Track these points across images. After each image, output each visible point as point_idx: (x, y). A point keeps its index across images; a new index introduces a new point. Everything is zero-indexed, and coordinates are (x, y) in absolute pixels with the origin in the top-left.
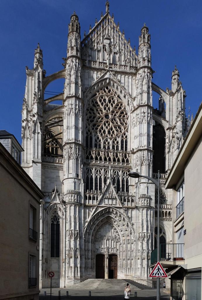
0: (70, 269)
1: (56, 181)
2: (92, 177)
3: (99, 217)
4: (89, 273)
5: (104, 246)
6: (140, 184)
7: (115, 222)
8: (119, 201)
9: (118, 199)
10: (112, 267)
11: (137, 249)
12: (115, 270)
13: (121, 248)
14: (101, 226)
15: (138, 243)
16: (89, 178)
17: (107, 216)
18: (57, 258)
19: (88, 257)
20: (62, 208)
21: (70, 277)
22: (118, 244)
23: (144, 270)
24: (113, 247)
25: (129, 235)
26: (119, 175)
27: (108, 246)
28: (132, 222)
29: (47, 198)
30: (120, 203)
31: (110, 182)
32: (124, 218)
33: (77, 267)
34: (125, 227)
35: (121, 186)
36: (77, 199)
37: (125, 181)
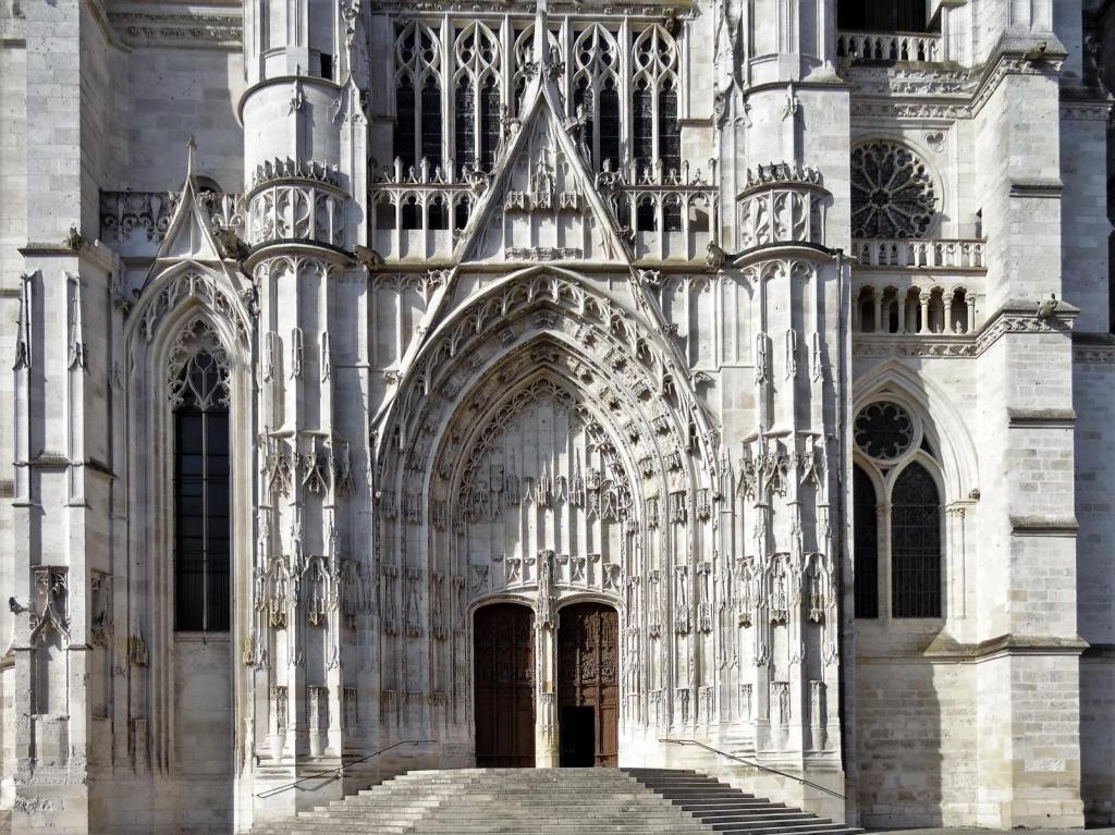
0: (274, 704)
1: (207, 124)
2: (431, 81)
3: (479, 344)
4: (422, 730)
5: (526, 551)
6: (745, 98)
7: (587, 379)
8: (607, 226)
9: (602, 214)
10: (583, 687)
11: (739, 555)
12: (601, 711)
13: (637, 555)
14: (503, 412)
15: (738, 511)
16: (411, 90)
17: (530, 334)
18: (220, 635)
19: (413, 620)
20: (232, 297)
21: (274, 762)
22: (617, 530)
23: (784, 704)
24: (583, 553)
25: (685, 463)
26: (613, 55)
27: (550, 546)
28: (698, 367)
29: (140, 234)
30: (615, 241)
31: (541, 100)
32: (641, 342)
33: (324, 693)
34: (654, 408)
35: (625, 133)
36: (317, 224)
37: (654, 94)
